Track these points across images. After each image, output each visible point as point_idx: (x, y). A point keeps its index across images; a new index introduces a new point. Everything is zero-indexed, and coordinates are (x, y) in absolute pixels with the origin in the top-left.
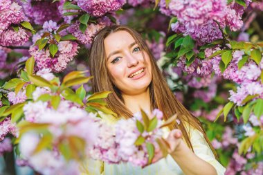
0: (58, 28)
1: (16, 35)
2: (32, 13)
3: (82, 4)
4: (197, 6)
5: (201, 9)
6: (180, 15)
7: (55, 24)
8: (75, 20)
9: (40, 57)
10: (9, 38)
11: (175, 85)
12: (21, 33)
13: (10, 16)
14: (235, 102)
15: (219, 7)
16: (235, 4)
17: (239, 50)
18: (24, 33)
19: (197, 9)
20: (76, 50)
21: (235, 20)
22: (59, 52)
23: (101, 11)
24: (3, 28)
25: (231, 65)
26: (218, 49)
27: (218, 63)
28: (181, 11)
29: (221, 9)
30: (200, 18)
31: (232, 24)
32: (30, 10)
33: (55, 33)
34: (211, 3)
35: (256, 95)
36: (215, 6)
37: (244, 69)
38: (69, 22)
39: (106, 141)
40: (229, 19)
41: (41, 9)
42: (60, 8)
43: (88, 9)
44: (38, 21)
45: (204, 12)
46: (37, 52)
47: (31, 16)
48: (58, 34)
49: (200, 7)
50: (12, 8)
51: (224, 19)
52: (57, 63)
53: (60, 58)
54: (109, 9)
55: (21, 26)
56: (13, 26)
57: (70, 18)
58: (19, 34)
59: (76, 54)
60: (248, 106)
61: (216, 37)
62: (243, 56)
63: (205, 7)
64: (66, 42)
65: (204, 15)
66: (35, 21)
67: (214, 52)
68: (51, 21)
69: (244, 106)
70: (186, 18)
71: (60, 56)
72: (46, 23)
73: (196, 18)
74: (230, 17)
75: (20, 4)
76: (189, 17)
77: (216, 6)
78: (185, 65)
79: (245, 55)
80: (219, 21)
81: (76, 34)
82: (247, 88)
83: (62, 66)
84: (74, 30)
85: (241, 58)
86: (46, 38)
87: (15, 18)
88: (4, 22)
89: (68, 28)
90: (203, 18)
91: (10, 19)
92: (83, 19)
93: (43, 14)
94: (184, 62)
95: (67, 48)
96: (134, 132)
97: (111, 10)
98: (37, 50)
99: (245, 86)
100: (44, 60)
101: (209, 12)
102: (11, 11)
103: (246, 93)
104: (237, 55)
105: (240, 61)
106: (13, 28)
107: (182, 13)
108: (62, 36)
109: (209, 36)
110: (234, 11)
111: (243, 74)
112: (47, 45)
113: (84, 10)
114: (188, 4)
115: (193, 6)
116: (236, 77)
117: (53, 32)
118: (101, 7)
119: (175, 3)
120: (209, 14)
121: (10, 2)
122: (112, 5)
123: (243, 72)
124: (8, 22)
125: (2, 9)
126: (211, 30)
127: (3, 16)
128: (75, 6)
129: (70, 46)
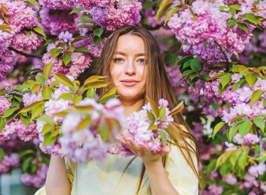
0: (73, 39)
1: (27, 39)
2: (49, 23)
3: (97, 18)
4: (193, 25)
5: (197, 28)
7: (71, 35)
8: (89, 33)
10: (21, 42)
12: (33, 38)
13: (23, 20)
14: (226, 122)
15: (216, 29)
16: (238, 28)
17: (238, 73)
18: (36, 38)
19: (193, 28)
20: (88, 63)
21: (236, 43)
22: (71, 63)
23: (115, 26)
24: (16, 30)
25: (230, 87)
26: (222, 72)
28: (179, 29)
29: (218, 31)
30: (196, 37)
31: (233, 48)
32: (47, 20)
33: (70, 44)
34: (207, 24)
35: (245, 115)
36: (211, 27)
37: (239, 91)
38: (83, 34)
40: (230, 42)
41: (58, 19)
42: (76, 20)
43: (102, 23)
44: (54, 31)
45: (199, 32)
46: (50, 60)
48: (73, 46)
49: (196, 26)
50: (26, 12)
51: (225, 42)
52: (68, 73)
53: (72, 69)
55: (33, 31)
56: (25, 30)
57: (85, 30)
58: (31, 38)
59: (87, 67)
61: (222, 60)
62: (241, 79)
63: (201, 27)
64: (79, 54)
65: (200, 34)
66: (51, 31)
68: (67, 33)
70: (183, 37)
71: (72, 67)
72: (62, 33)
73: (192, 37)
74: (230, 40)
75: (34, 10)
76: (186, 35)
77: (213, 28)
78: (189, 85)
79: (243, 78)
81: (89, 47)
84: (87, 43)
85: (238, 81)
86: (60, 48)
87: (28, 22)
88: (17, 25)
89: (82, 41)
90: (199, 37)
91: (23, 22)
92: (98, 32)
93: (59, 25)
95: (80, 60)
98: (50, 58)
100: (56, 69)
101: (206, 32)
102: (24, 15)
104: (235, 78)
105: (237, 83)
106: (25, 32)
107: (179, 32)
108: (76, 48)
109: (215, 59)
110: (235, 35)
111: (237, 95)
112: (61, 54)
113: (98, 24)
114: (185, 23)
115: (189, 25)
116: (231, 99)
117: (67, 43)
118: (115, 22)
119: (173, 22)
120: (205, 34)
121: (25, 6)
122: (126, 21)
123: (237, 93)
124: (21, 25)
125: (16, 12)
126: (217, 53)
127: (16, 20)
128: (90, 19)
129: (83, 58)
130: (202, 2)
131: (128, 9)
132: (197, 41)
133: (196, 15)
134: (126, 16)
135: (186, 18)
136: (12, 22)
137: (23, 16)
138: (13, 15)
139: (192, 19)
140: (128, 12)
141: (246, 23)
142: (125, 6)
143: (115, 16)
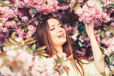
1: (11, 23)
2: (18, 13)
3: (38, 9)
4: (89, 12)
5: (90, 13)
6: (81, 16)
7: (27, 18)
8: (35, 16)
9: (20, 32)
10: (8, 25)
11: (82, 45)
12: (14, 23)
13: (9, 15)
14: (106, 54)
15: (99, 12)
16: (107, 11)
17: (109, 31)
19: (89, 13)
21: (106, 17)
22: (28, 30)
23: (47, 12)
24: (6, 20)
25: (105, 38)
26: (99, 30)
27: (100, 36)
28: (82, 14)
29: (100, 13)
30: (90, 17)
31: (105, 20)
32: (17, 12)
33: (27, 22)
34: (95, 11)
37: (111, 39)
38: (33, 17)
39: (42, 68)
40: (104, 18)
41: (22, 11)
42: (30, 11)
43: (41, 12)
45: (92, 15)
46: (19, 30)
47: (18, 15)
49: (90, 12)
50: (10, 12)
51: (102, 17)
52: (27, 35)
53: (29, 33)
54: (50, 12)
55: (14, 19)
56: (10, 19)
58: (13, 23)
59: (35, 31)
60: (112, 56)
61: (99, 25)
62: (110, 34)
63: (92, 12)
64: (31, 26)
65: (92, 16)
66: (20, 17)
67: (98, 31)
69: (110, 56)
70: (84, 18)
71: (29, 32)
72: (23, 17)
75: (13, 10)
76: (85, 17)
77: (97, 12)
78: (85, 37)
79: (112, 33)
80: (99, 18)
82: (112, 48)
83: (29, 36)
84: (34, 21)
85: (109, 35)
87: (11, 16)
88: (6, 18)
89: (32, 20)
90: (92, 17)
91: (9, 16)
92: (39, 16)
93: (23, 14)
94: (84, 36)
96: (53, 63)
97: (51, 12)
99: (111, 47)
100: (22, 33)
103: (111, 50)
104: (108, 33)
105: (109, 36)
106: (10, 20)
107: (82, 15)
109: (96, 25)
110: (106, 14)
111: (110, 42)
112: (23, 27)
113: (39, 12)
114: (85, 11)
115: (87, 12)
116: (107, 43)
118: (47, 11)
119: (79, 11)
120: (94, 15)
121: (9, 9)
122: (51, 9)
123: (110, 41)
124: (8, 18)
125: (5, 12)
126: (96, 22)
127: (6, 15)
128: (35, 10)
129: (33, 27)
130: (92, 1)
131: (52, 4)
132: (91, 19)
133: (90, 7)
134: (51, 7)
135: (85, 9)
136: (4, 16)
137: (8, 13)
138: (4, 13)
139: (88, 9)
140: (52, 6)
141: (110, 8)
142: (51, 3)
143: (47, 8)
